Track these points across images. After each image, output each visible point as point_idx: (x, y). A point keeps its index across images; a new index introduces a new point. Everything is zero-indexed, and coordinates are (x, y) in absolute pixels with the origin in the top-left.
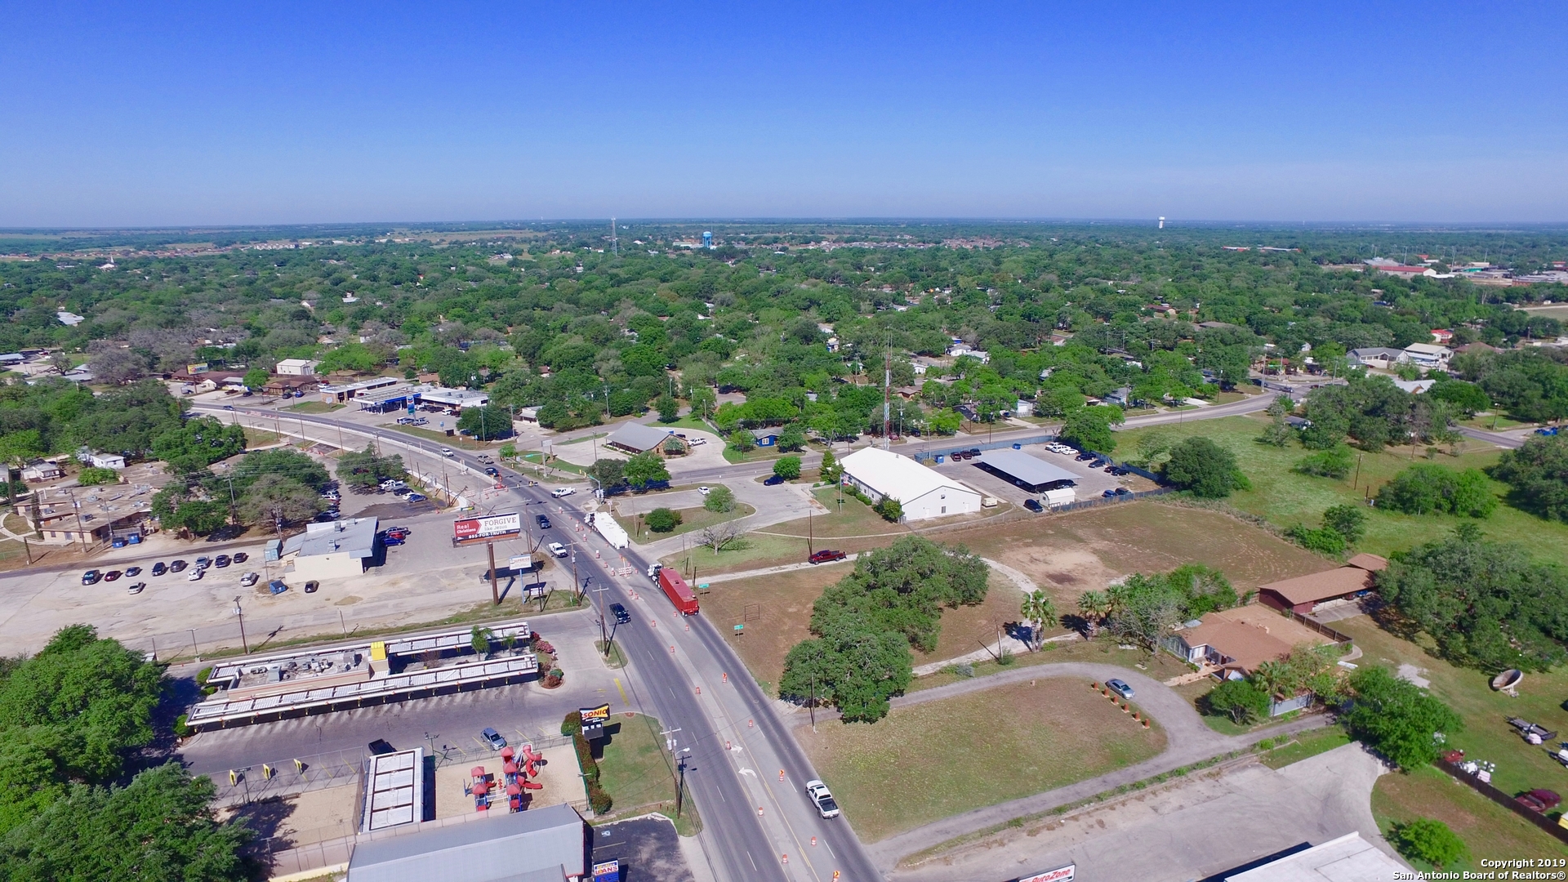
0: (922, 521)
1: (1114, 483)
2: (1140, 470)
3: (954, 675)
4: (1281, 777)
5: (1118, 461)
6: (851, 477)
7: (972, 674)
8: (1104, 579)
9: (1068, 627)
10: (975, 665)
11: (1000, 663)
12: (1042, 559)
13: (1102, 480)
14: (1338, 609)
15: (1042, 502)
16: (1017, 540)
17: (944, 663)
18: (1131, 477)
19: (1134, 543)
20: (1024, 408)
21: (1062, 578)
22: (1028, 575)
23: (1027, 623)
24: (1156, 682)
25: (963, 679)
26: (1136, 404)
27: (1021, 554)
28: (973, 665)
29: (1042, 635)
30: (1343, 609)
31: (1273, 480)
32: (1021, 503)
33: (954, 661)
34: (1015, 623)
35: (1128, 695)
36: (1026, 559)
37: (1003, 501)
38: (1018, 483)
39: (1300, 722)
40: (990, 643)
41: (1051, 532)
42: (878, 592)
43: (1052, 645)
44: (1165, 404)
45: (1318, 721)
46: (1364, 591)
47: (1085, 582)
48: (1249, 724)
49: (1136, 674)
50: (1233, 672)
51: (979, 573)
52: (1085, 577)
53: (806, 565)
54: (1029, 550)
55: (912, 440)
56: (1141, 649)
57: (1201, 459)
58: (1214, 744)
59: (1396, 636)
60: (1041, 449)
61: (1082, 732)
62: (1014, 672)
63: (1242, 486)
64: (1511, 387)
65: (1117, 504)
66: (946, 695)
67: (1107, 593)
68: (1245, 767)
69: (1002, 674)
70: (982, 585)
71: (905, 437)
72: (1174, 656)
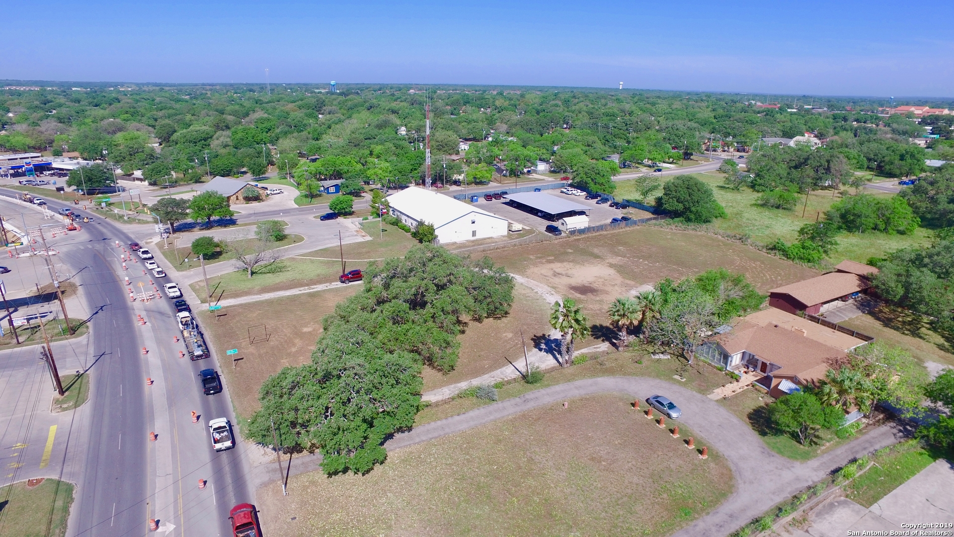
0: (456, 243)
1: (619, 213)
2: (638, 205)
3: (475, 400)
4: (879, 518)
5: (619, 199)
6: (394, 210)
7: (496, 397)
8: (624, 289)
9: (597, 338)
10: (499, 386)
11: (528, 382)
12: (564, 273)
13: (606, 213)
14: (839, 309)
15: (560, 227)
16: (540, 258)
17: (464, 385)
18: (631, 210)
19: (645, 258)
20: (542, 167)
21: (585, 290)
22: (553, 287)
23: (556, 334)
24: (699, 396)
25: (485, 403)
26: (624, 165)
27: (545, 269)
28: (497, 386)
29: (572, 347)
30: (844, 310)
31: (741, 211)
32: (543, 229)
33: (476, 382)
34: (544, 335)
35: (674, 415)
36: (550, 273)
37: (527, 228)
38: (539, 214)
39: (867, 437)
40: (516, 359)
41: (570, 251)
42: (387, 305)
43: (583, 358)
44: (646, 166)
45: (884, 434)
46: (857, 293)
47: (607, 293)
48: (816, 444)
49: (676, 388)
50: (784, 381)
51: (506, 286)
52: (606, 288)
53: (339, 284)
54: (552, 265)
55: (454, 188)
56: (675, 358)
57: (690, 191)
58: (787, 475)
59: (903, 333)
60: (558, 192)
61: (630, 470)
62: (543, 391)
63: (721, 215)
64: (876, 155)
65: (623, 229)
66: (463, 427)
67: (637, 301)
68: (831, 506)
69: (530, 395)
70: (507, 298)
71: (448, 186)
72: (710, 364)
